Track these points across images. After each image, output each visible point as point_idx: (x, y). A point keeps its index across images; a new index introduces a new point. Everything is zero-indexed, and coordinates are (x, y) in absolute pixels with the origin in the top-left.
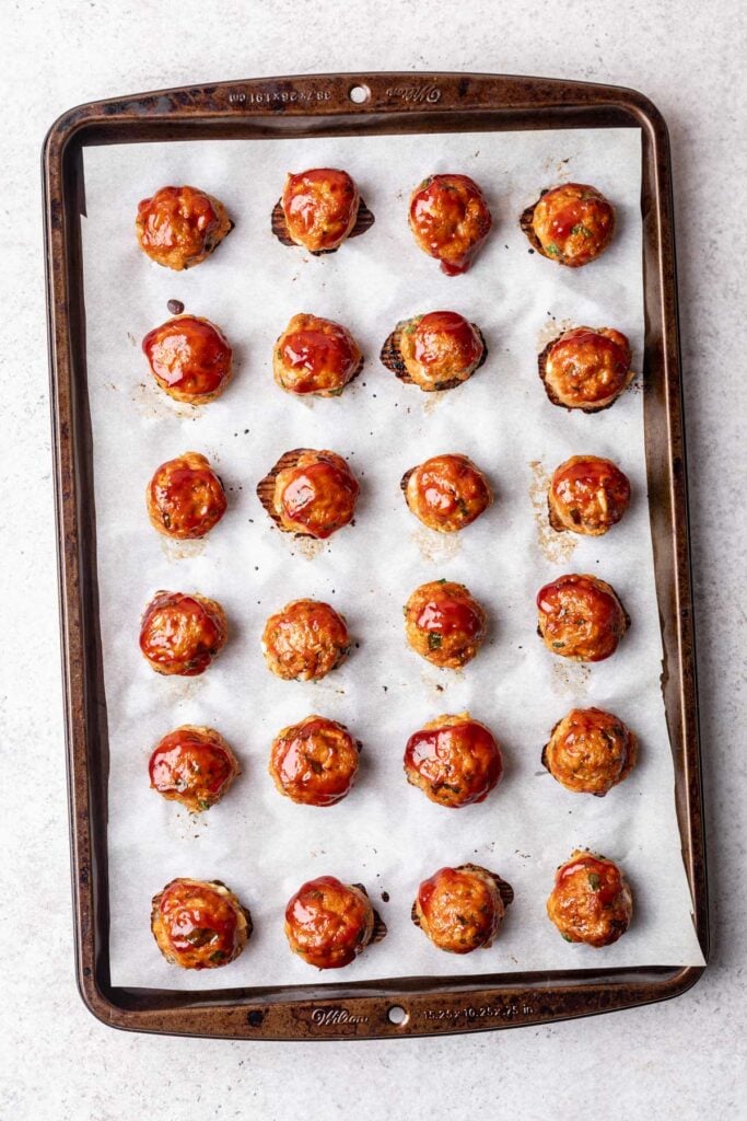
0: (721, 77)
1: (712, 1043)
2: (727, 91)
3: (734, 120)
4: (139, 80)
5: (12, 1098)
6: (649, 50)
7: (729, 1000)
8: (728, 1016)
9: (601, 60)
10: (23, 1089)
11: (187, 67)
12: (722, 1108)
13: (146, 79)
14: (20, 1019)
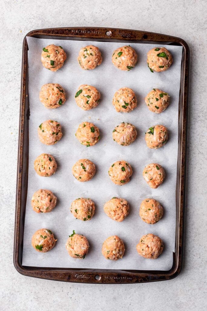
0: (184, 8)
1: (199, 266)
2: (185, 12)
3: (188, 19)
4: (27, 19)
5: (12, 295)
6: (164, 2)
7: (203, 254)
8: (203, 259)
9: (151, 6)
10: (15, 292)
11: (40, 15)
12: (203, 283)
13: (29, 19)
14: (13, 273)
